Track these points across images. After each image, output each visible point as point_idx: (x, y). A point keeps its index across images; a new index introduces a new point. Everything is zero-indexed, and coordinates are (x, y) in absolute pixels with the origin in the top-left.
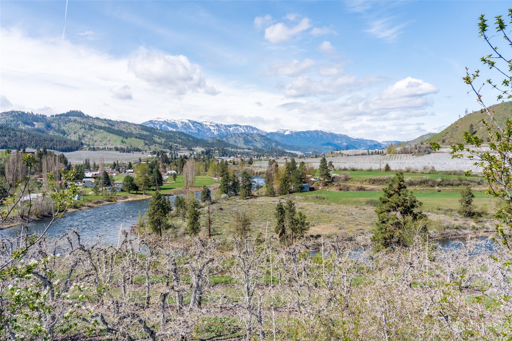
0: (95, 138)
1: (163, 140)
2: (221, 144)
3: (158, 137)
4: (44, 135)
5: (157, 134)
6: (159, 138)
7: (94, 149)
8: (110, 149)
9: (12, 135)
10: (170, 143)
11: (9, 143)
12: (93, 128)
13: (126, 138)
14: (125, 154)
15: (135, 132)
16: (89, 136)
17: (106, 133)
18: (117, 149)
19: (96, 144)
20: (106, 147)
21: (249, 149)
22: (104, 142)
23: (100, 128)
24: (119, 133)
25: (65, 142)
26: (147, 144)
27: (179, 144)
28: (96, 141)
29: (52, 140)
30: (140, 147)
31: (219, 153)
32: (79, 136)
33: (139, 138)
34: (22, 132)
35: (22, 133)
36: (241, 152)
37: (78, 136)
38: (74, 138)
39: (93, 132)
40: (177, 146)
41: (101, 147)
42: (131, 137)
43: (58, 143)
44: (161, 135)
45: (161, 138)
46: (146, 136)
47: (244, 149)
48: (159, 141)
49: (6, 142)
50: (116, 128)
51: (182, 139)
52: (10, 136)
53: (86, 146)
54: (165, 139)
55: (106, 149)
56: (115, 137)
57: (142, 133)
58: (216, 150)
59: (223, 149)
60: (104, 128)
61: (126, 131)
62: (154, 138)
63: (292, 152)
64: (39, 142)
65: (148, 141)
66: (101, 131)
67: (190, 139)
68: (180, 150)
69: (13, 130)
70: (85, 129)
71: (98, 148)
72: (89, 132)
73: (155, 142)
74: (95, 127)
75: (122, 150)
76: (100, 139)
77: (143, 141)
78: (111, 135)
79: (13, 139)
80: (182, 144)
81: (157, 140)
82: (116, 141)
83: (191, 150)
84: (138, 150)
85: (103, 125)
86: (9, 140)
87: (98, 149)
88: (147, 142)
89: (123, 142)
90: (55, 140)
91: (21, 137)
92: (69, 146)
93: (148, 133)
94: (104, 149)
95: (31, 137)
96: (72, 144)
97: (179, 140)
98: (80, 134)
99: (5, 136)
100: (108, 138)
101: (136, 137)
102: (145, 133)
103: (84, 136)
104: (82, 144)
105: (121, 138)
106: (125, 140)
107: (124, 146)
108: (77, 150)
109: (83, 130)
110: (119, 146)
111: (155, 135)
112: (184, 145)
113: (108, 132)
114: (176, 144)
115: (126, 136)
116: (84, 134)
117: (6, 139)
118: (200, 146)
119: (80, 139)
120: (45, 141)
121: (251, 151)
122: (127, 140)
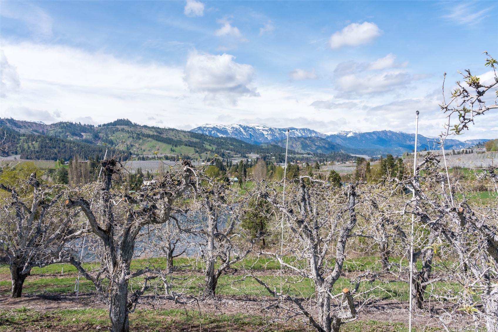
0: (143, 147)
1: (214, 147)
2: (277, 149)
3: (208, 144)
4: (92, 146)
5: (207, 141)
6: (210, 145)
7: (143, 159)
8: (160, 158)
9: (61, 146)
10: (222, 150)
11: (59, 155)
12: (141, 137)
13: (176, 146)
14: (175, 162)
15: (184, 139)
16: (137, 145)
17: (154, 142)
18: (167, 158)
19: (144, 153)
20: (156, 156)
21: (309, 154)
22: (153, 151)
23: (149, 136)
24: (168, 141)
25: (114, 152)
26: (197, 152)
27: (232, 150)
28: (144, 151)
29: (101, 151)
30: (190, 155)
31: (276, 159)
32: (127, 145)
33: (189, 146)
34: (71, 143)
35: (72, 145)
36: (299, 158)
37: (126, 146)
38: (122, 147)
39: (141, 141)
40: (229, 153)
41: (150, 157)
42: (181, 145)
44: (211, 142)
45: (212, 145)
46: (196, 143)
48: (210, 148)
49: (56, 154)
50: (164, 136)
51: (234, 146)
52: (59, 148)
53: (135, 156)
54: (216, 146)
55: (157, 158)
56: (164, 145)
57: (191, 140)
58: (272, 156)
59: (280, 155)
60: (152, 137)
61: (175, 139)
62: (204, 145)
63: (357, 156)
64: (88, 153)
65: (199, 148)
66: (150, 139)
67: (243, 145)
68: (232, 157)
69: (62, 141)
70: (133, 138)
71: (148, 157)
72: (137, 141)
73: (206, 150)
74: (144, 135)
75: (173, 159)
76: (148, 149)
77: (193, 148)
78: (160, 143)
79: (63, 151)
80: (234, 151)
81: (208, 147)
82: (165, 150)
83: (245, 157)
84: (189, 158)
85: (151, 133)
86: (59, 152)
87: (147, 158)
88: (198, 150)
89: (172, 150)
90: (103, 151)
91: (70, 148)
93: (198, 140)
94: (154, 158)
95: (80, 148)
96: (121, 154)
97: (231, 146)
98: (128, 144)
99: (55, 148)
100: (157, 147)
101: (186, 145)
102: (194, 140)
103: (132, 146)
104: (131, 154)
105: (170, 146)
106: (174, 148)
107: (174, 155)
108: (126, 160)
109: (131, 139)
110: (169, 155)
111: (205, 142)
112: (237, 152)
113: (157, 140)
114: (228, 151)
115: (175, 144)
116: (132, 144)
117: (56, 150)
118: (254, 152)
119: (128, 149)
120: (94, 151)
121: (310, 156)
122: (177, 148)
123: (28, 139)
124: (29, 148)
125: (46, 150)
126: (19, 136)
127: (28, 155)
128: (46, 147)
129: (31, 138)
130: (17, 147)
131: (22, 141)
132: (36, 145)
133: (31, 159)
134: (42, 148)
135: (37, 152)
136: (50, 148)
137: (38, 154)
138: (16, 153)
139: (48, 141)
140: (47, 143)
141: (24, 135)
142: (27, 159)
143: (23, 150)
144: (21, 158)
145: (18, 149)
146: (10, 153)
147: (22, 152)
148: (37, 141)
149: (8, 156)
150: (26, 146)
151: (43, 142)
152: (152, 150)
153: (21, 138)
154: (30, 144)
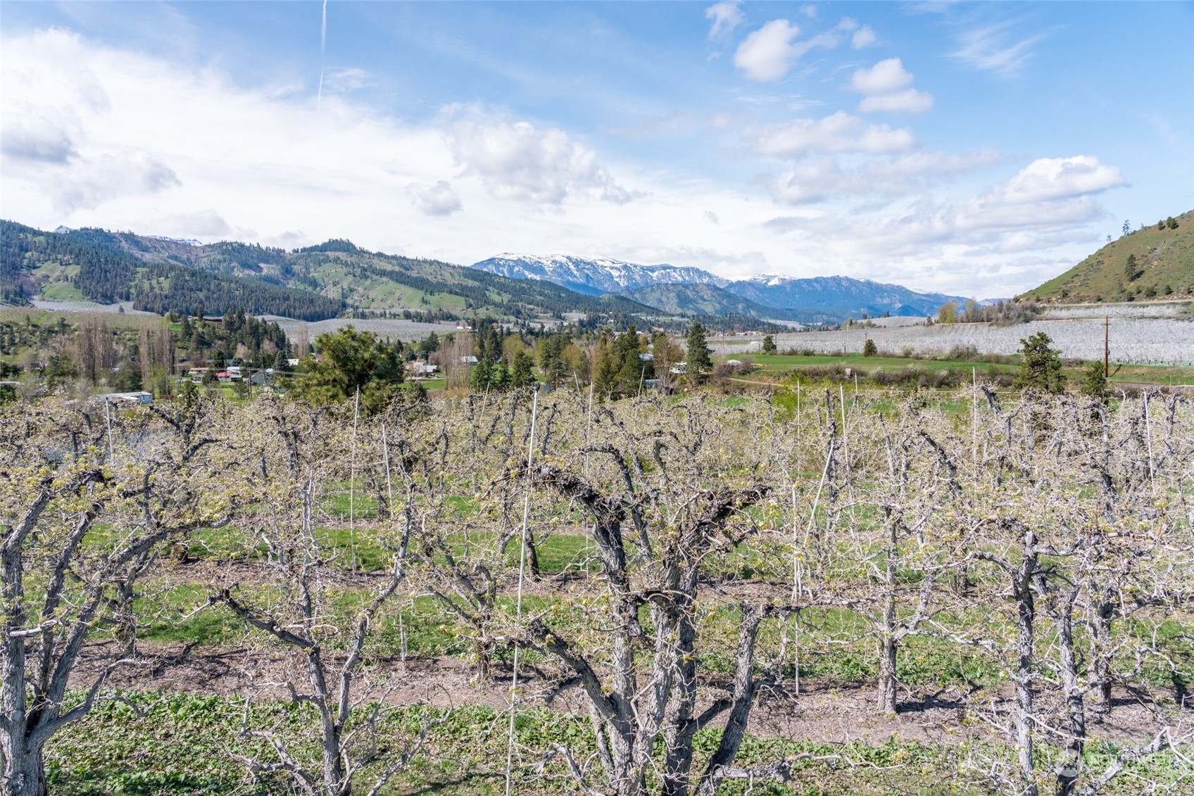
0: (372, 294)
1: (506, 298)
2: (625, 305)
3: (496, 291)
4: (274, 289)
5: (494, 286)
6: (499, 294)
7: (363, 316)
8: (395, 316)
9: (212, 287)
10: (520, 304)
11: (207, 304)
12: (368, 274)
13: (432, 294)
14: (422, 324)
15: (451, 281)
16: (360, 290)
17: (392, 285)
18: (408, 316)
19: (373, 305)
20: (388, 312)
21: (683, 316)
22: (389, 302)
23: (383, 273)
24: (420, 284)
25: (312, 301)
26: (471, 306)
27: (538, 305)
28: (373, 300)
29: (287, 299)
30: (456, 312)
31: (616, 324)
32: (343, 289)
33: (456, 294)
34: (231, 282)
35: (232, 285)
36: (665, 323)
37: (340, 290)
38: (332, 293)
39: (368, 282)
40: (532, 310)
41: (378, 312)
42: (440, 291)
43: (297, 304)
44: (502, 288)
45: (503, 294)
46: (473, 289)
47: (673, 315)
48: (497, 298)
49: (201, 302)
50: (414, 274)
51: (545, 296)
52: (209, 290)
53: (351, 310)
54: (510, 296)
55: (388, 316)
56: (409, 291)
57: (464, 284)
58: (610, 317)
59: (625, 316)
60: (390, 274)
61: (434, 281)
62: (487, 293)
63: (779, 322)
64: (262, 301)
65: (473, 299)
66: (384, 279)
67: (563, 295)
68: (536, 317)
69: (215, 278)
70: (354, 276)
71: (373, 313)
72: (362, 281)
73: (487, 302)
74: (374, 271)
75: (419, 318)
76: (381, 297)
77: (463, 299)
78: (403, 287)
79: (215, 296)
80: (542, 306)
81: (495, 297)
82: (412, 300)
83: (559, 317)
84: (450, 318)
85: (389, 268)
86: (207, 298)
87: (373, 315)
88: (471, 301)
89: (424, 301)
90: (292, 299)
91: (229, 291)
92: (317, 309)
93: (477, 284)
94: (383, 315)
95: (247, 292)
96: (324, 305)
97: (539, 297)
98: (345, 287)
99: (201, 291)
100: (397, 294)
101: (451, 292)
102: (470, 283)
103: (351, 290)
104: (344, 306)
105: (421, 294)
106: (428, 297)
107: (423, 310)
108: (333, 317)
109: (350, 278)
110: (412, 310)
111: (490, 288)
112: (546, 308)
113: (397, 281)
114: (531, 307)
115: (431, 289)
116: (352, 287)
117: (201, 295)
118: (579, 310)
119: (344, 296)
120: (273, 299)
121: (686, 319)
122: (433, 297)
123: (151, 271)
124: (152, 288)
125: (183, 294)
126: (136, 266)
127: (147, 303)
128: (183, 288)
129: (158, 270)
130: (131, 287)
131: (139, 275)
132: (166, 284)
133: (152, 310)
134: (176, 289)
135: (166, 297)
136: (192, 290)
137: (166, 302)
138: (128, 299)
139: (187, 278)
140: (186, 281)
141: (145, 265)
142: (146, 309)
143: (140, 292)
144: (135, 308)
145: (133, 290)
146: (117, 298)
147: (137, 296)
148: (167, 277)
149: (113, 303)
150: (146, 286)
151: (177, 279)
152: (387, 299)
153: (138, 269)
154: (154, 282)
